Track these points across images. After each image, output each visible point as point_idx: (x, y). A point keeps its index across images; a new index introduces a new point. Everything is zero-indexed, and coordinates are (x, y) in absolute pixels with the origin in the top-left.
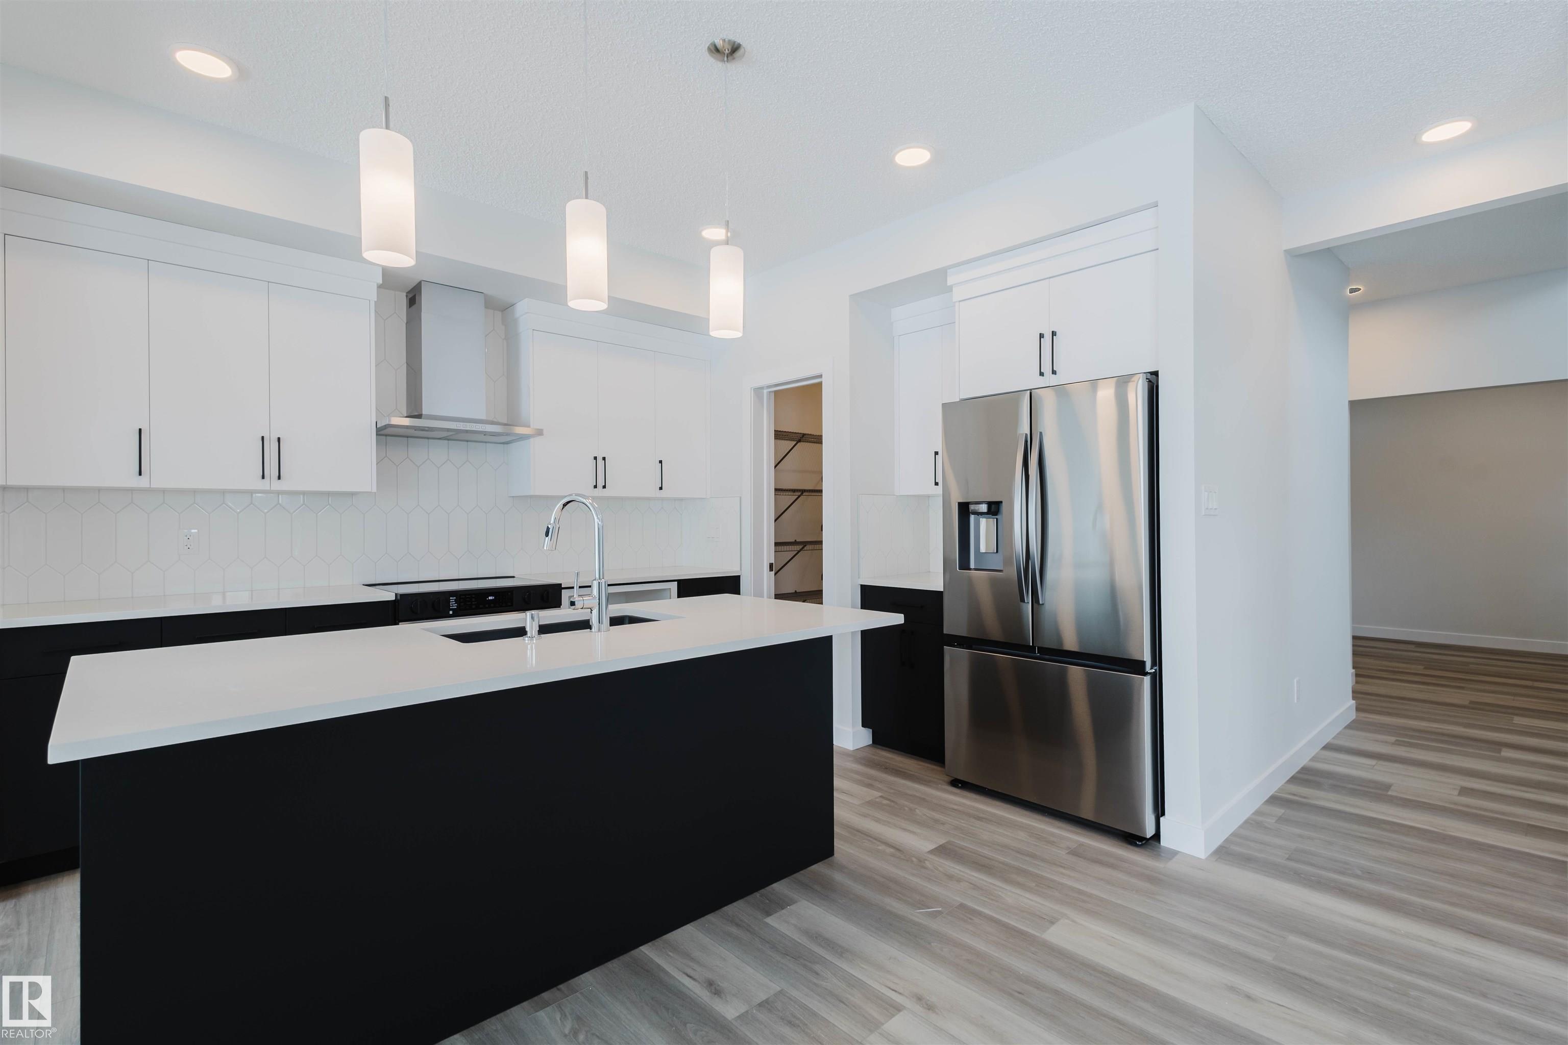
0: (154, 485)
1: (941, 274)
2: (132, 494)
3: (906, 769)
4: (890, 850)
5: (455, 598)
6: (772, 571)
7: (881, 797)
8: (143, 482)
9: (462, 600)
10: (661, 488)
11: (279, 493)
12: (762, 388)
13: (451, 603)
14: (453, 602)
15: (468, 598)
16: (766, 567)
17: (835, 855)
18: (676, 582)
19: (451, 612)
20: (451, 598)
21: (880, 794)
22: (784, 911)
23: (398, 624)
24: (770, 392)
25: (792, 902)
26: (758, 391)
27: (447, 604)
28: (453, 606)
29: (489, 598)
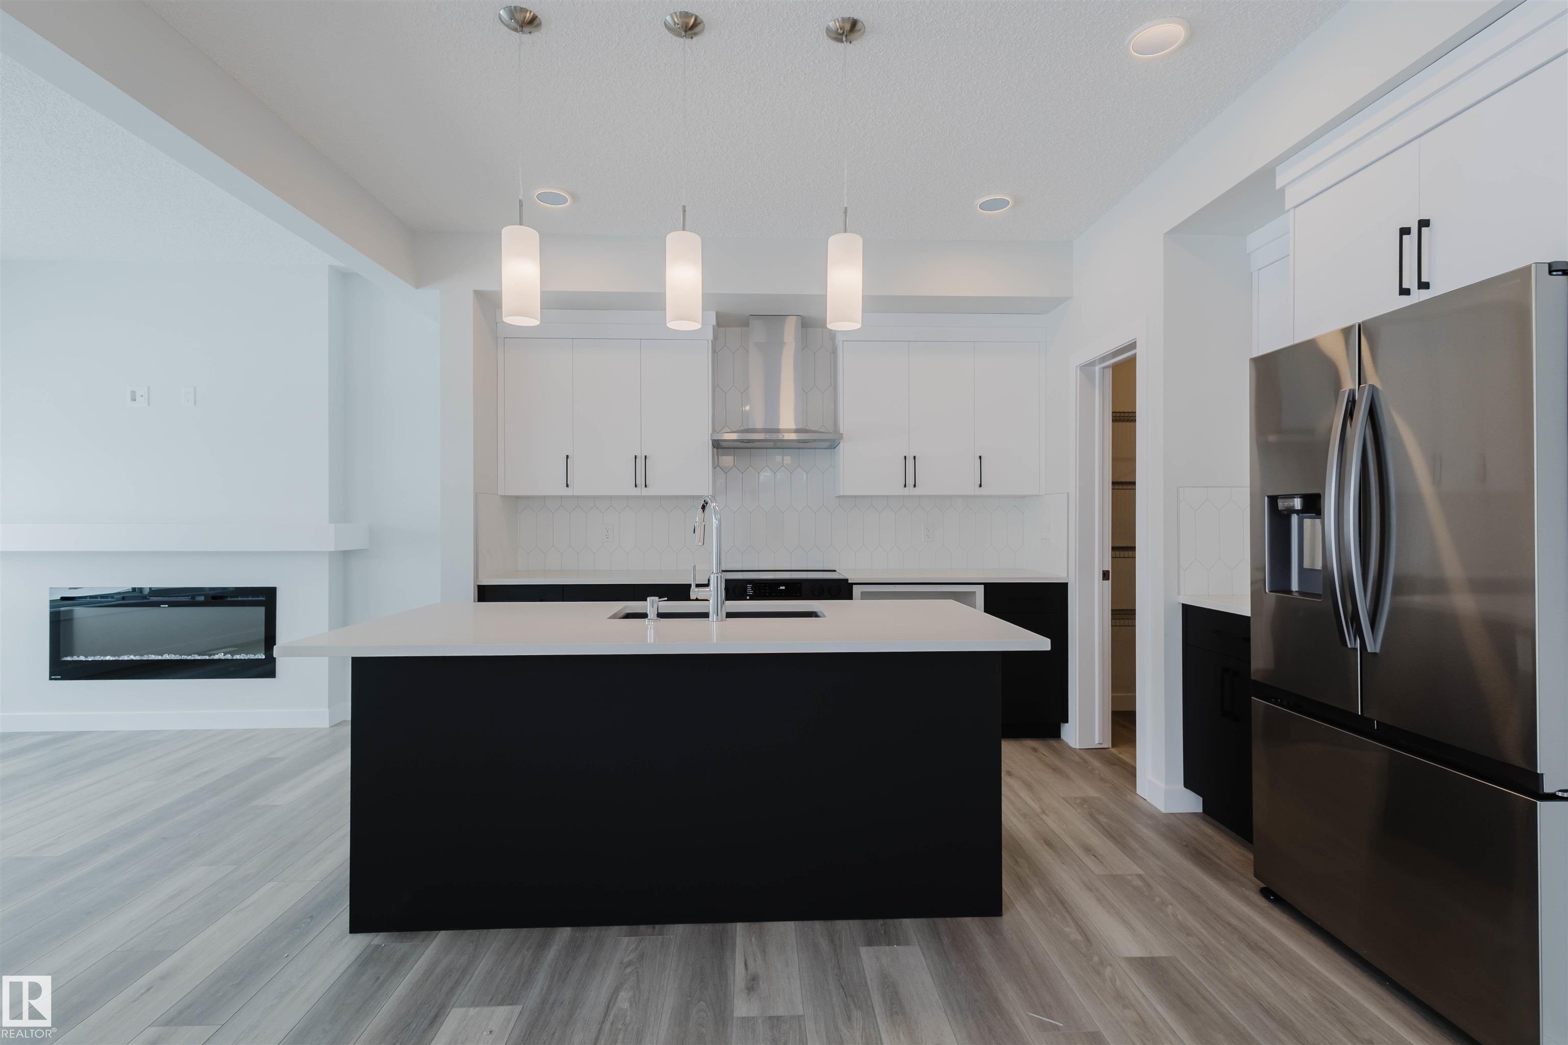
0: (576, 494)
1: (1267, 174)
2: (561, 501)
3: (1214, 855)
4: (1076, 936)
5: (753, 586)
6: (1108, 579)
7: (1139, 876)
8: (568, 492)
10: (980, 486)
11: (644, 497)
12: (1092, 364)
14: (749, 589)
15: (764, 585)
16: (1098, 575)
17: (1003, 917)
18: (983, 586)
19: (748, 598)
20: (748, 586)
21: (1141, 872)
22: (887, 948)
24: (1104, 368)
25: (907, 943)
26: (1087, 368)
27: (746, 589)
28: (750, 591)
29: (781, 588)
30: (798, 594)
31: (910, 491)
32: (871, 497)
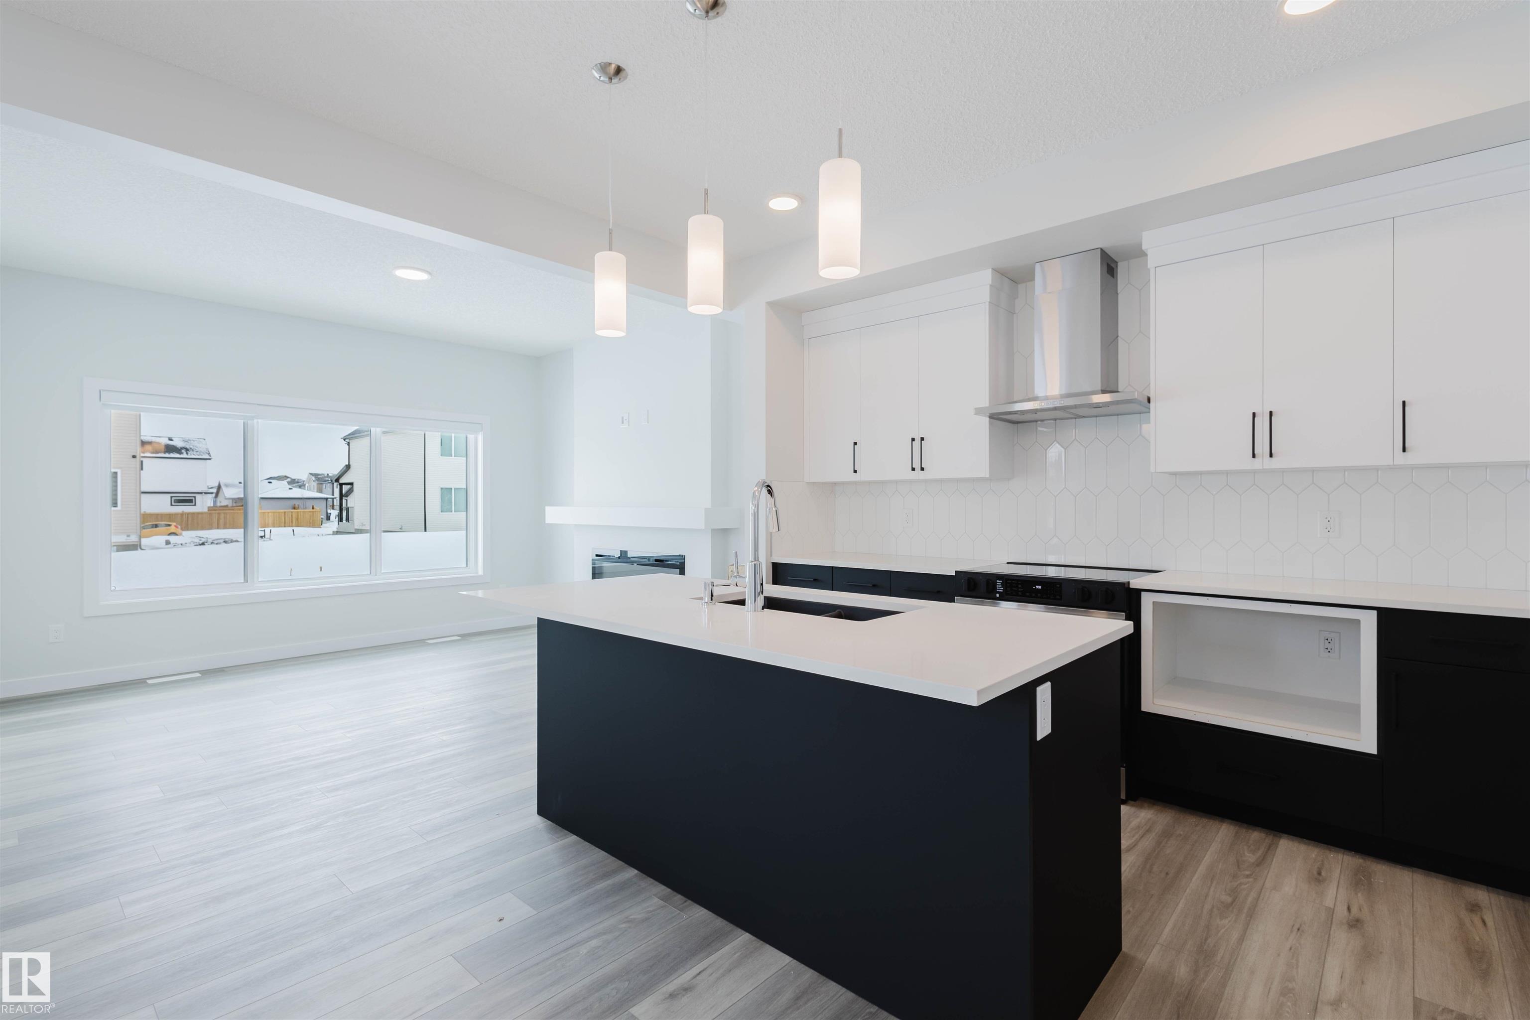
5: (1001, 581)
9: (1008, 585)
10: (1401, 450)
11: (921, 480)
13: (998, 586)
14: (999, 585)
15: (1014, 583)
18: (1375, 612)
19: (998, 595)
20: (998, 581)
23: (953, 601)
27: (995, 585)
28: (1000, 588)
29: (1037, 587)
30: (1058, 597)
31: (1263, 462)
32: (1201, 473)
